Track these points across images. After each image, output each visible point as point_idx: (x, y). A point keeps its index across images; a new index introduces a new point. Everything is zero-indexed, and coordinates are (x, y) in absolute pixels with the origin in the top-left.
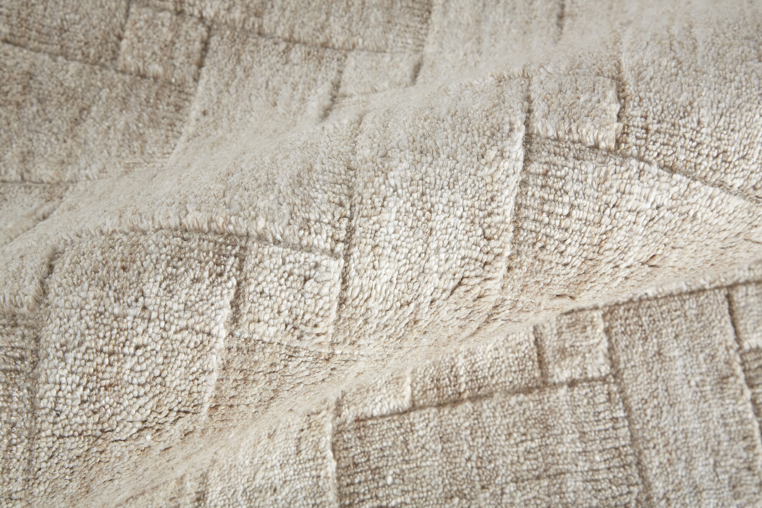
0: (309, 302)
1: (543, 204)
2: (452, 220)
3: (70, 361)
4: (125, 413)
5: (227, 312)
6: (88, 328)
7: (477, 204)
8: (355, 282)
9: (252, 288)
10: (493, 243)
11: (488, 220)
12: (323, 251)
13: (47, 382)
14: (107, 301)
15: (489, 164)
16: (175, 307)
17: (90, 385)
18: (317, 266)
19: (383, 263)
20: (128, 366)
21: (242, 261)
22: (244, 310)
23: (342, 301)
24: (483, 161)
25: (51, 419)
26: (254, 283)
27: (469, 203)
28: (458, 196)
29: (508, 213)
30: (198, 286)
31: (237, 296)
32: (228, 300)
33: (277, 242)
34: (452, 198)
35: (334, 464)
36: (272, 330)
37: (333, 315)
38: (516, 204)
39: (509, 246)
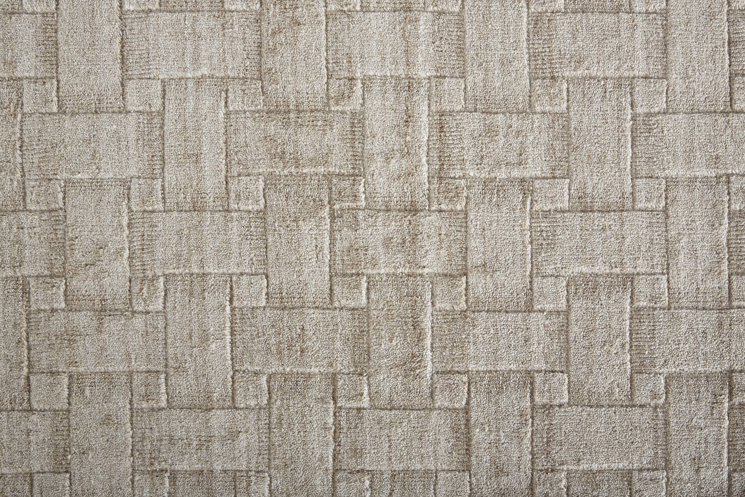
0: (657, 291)
1: (737, 237)
2: (704, 252)
3: (579, 324)
4: (598, 339)
5: (629, 300)
6: (584, 313)
7: (713, 244)
8: (672, 281)
9: (637, 291)
10: (720, 255)
11: (717, 248)
12: (659, 274)
13: (572, 332)
14: (589, 304)
15: (716, 229)
16: (611, 302)
17: (586, 331)
18: (658, 279)
19: (681, 272)
20: (597, 323)
21: (632, 282)
22: (635, 298)
23: (669, 288)
24: (714, 228)
25: (574, 343)
26: (637, 289)
27: (710, 244)
28: (705, 243)
29: (724, 244)
30: (618, 293)
31: (632, 294)
32: (629, 296)
33: (643, 274)
34: (703, 244)
35: (728, 422)
36: (645, 303)
37: (667, 294)
38: (727, 239)
39: (727, 254)
